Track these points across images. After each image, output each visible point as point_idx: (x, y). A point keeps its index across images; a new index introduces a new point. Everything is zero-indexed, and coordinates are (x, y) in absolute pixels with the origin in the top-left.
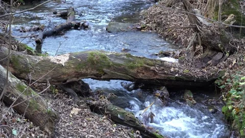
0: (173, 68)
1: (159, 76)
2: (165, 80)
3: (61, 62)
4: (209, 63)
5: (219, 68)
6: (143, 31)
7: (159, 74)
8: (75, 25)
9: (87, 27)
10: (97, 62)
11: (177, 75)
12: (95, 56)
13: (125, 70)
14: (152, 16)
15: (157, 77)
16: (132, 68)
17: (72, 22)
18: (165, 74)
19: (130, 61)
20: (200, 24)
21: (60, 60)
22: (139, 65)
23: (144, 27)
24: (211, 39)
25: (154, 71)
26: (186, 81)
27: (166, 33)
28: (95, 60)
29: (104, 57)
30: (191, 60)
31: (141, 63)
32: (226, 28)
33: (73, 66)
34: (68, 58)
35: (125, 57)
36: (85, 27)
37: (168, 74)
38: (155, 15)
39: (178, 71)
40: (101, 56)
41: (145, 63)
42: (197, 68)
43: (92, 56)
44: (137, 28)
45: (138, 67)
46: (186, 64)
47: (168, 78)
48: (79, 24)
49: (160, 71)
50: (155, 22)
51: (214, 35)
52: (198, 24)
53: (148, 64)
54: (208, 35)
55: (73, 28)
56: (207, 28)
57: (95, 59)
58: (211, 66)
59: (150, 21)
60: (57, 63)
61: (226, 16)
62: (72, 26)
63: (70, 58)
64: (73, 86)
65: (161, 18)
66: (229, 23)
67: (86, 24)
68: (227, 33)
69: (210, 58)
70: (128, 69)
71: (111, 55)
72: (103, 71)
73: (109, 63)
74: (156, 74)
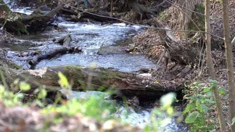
0: (144, 80)
1: (131, 87)
2: (137, 91)
3: (39, 75)
4: (178, 75)
5: (187, 79)
6: (131, 53)
7: (130, 86)
8: (70, 50)
9: (80, 51)
10: (73, 75)
11: (147, 86)
12: (70, 69)
13: (99, 81)
14: (141, 40)
15: (129, 88)
16: (105, 79)
17: (67, 47)
18: (136, 85)
19: (103, 74)
20: (170, 41)
21: (38, 73)
22: (112, 77)
23: (133, 50)
24: (180, 54)
25: (125, 82)
26: (156, 91)
27: (150, 54)
28: (71, 73)
29: (79, 70)
30: (162, 73)
31: (114, 76)
32: (193, 44)
33: (50, 78)
34: (45, 71)
35: (99, 70)
36: (79, 51)
37: (138, 85)
38: (143, 38)
39: (149, 83)
40: (76, 69)
41: (117, 76)
42: (167, 79)
43: (68, 70)
44: (126, 51)
45: (110, 79)
46: (157, 77)
47: (138, 88)
48: (73, 48)
49: (131, 82)
50: (143, 45)
51: (181, 50)
52: (167, 41)
53: (120, 77)
54: (176, 50)
55: (67, 52)
56: (176, 45)
57: (70, 71)
58: (180, 78)
59: (139, 44)
60: (36, 75)
61: (194, 33)
62: (67, 51)
63: (48, 71)
64: (52, 96)
65: (148, 41)
66: (195, 39)
67: (80, 48)
68: (194, 48)
69: (179, 72)
70: (101, 81)
71: (85, 68)
72: (78, 83)
73: (83, 75)
74: (127, 85)
